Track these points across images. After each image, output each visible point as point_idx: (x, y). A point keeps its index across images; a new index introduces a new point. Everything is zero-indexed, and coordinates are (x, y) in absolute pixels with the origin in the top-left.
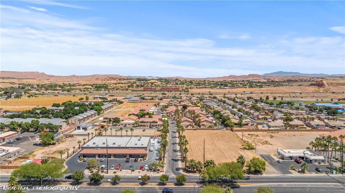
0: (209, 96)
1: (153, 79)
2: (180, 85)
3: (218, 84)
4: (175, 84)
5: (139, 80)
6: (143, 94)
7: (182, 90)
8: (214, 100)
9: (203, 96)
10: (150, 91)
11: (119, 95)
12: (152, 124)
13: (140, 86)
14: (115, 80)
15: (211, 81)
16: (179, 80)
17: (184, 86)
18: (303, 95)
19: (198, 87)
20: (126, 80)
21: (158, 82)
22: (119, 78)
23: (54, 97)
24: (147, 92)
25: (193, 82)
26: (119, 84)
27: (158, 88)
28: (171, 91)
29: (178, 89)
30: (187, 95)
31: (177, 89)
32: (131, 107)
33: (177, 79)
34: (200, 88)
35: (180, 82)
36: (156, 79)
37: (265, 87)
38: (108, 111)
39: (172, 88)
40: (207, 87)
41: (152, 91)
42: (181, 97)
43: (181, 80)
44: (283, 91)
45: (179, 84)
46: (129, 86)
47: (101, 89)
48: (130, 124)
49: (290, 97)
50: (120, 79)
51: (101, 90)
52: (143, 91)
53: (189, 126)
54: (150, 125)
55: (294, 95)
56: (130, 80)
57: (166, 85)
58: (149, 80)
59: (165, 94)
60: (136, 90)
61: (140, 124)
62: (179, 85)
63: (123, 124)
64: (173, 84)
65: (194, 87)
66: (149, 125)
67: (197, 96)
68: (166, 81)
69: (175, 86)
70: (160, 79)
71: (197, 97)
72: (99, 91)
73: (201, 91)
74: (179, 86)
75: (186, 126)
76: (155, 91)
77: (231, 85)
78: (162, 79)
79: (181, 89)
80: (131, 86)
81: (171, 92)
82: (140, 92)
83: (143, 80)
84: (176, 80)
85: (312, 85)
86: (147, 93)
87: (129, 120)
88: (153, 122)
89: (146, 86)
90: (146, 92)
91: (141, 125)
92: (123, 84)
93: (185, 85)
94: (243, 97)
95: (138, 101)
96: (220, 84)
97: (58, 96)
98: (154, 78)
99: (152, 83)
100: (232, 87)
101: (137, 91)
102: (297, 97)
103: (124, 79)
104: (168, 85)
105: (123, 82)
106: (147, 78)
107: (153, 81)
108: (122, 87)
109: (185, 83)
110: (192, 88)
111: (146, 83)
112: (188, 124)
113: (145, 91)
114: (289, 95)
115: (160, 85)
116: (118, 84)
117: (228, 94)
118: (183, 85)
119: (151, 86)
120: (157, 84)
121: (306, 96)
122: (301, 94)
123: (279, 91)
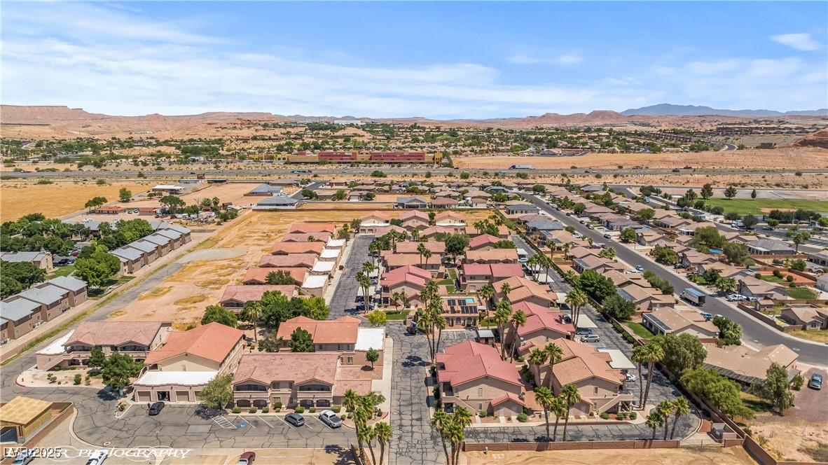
0: (515, 180)
1: (352, 125)
2: (424, 144)
3: (529, 140)
4: (410, 140)
5: (315, 127)
6: (315, 176)
7: (434, 159)
8: (539, 197)
9: (500, 184)
10: (338, 163)
11: (242, 178)
12: (302, 396)
13: (312, 146)
14: (252, 128)
15: (506, 132)
16: (422, 128)
17: (435, 147)
18: (807, 178)
19: (475, 148)
20: (280, 127)
21: (364, 133)
22: (263, 123)
23: (38, 186)
24: (330, 166)
25: (460, 133)
26: (255, 142)
27: (363, 155)
28: (400, 164)
29: (421, 156)
30: (449, 179)
31: (418, 159)
32: (256, 236)
33: (416, 124)
34: (482, 152)
35: (423, 134)
36: (360, 124)
37: (668, 151)
38: (154, 265)
39: (402, 156)
40: (500, 148)
41: (346, 163)
42: (432, 185)
43: (427, 126)
44: (736, 165)
45: (423, 142)
46: (280, 149)
47: (197, 158)
48: (186, 393)
49: (768, 184)
50: (265, 126)
51: (194, 161)
52: (317, 163)
53: (503, 410)
54: (291, 398)
55: (777, 178)
56: (291, 127)
57: (386, 142)
58: (341, 129)
59: (381, 175)
60: (297, 161)
61: (239, 396)
62: (421, 145)
63: (148, 394)
64: (407, 140)
65: (466, 149)
66: (285, 402)
67: (480, 182)
68: (387, 131)
69: (411, 147)
70: (371, 126)
71: (483, 188)
72: (189, 166)
73: (488, 164)
74: (422, 148)
75: (485, 409)
76: (353, 162)
77: (566, 143)
78: (377, 126)
79: (428, 157)
80: (286, 147)
81: (399, 166)
82: (309, 165)
83: (326, 128)
84: (413, 129)
85: (805, 143)
86: (328, 173)
87: (184, 362)
88: (306, 387)
89: (328, 146)
90: (325, 167)
91: (244, 404)
92: (266, 142)
93: (438, 144)
94: (623, 183)
95: (292, 204)
96: (535, 141)
97: (51, 183)
98: (355, 122)
99: (347, 139)
100: (569, 148)
101: (301, 163)
102: (787, 184)
103: (275, 126)
104: (392, 145)
105: (270, 133)
106: (336, 122)
107: (350, 131)
108: (261, 150)
109: (438, 136)
110: (461, 154)
111: (332, 138)
112: (498, 395)
113: (324, 163)
114: (760, 178)
115: (369, 143)
116: (251, 141)
117: (576, 176)
118: (433, 145)
119: (344, 148)
120: (360, 139)
121: (816, 181)
122: (799, 174)
123: (722, 164)
